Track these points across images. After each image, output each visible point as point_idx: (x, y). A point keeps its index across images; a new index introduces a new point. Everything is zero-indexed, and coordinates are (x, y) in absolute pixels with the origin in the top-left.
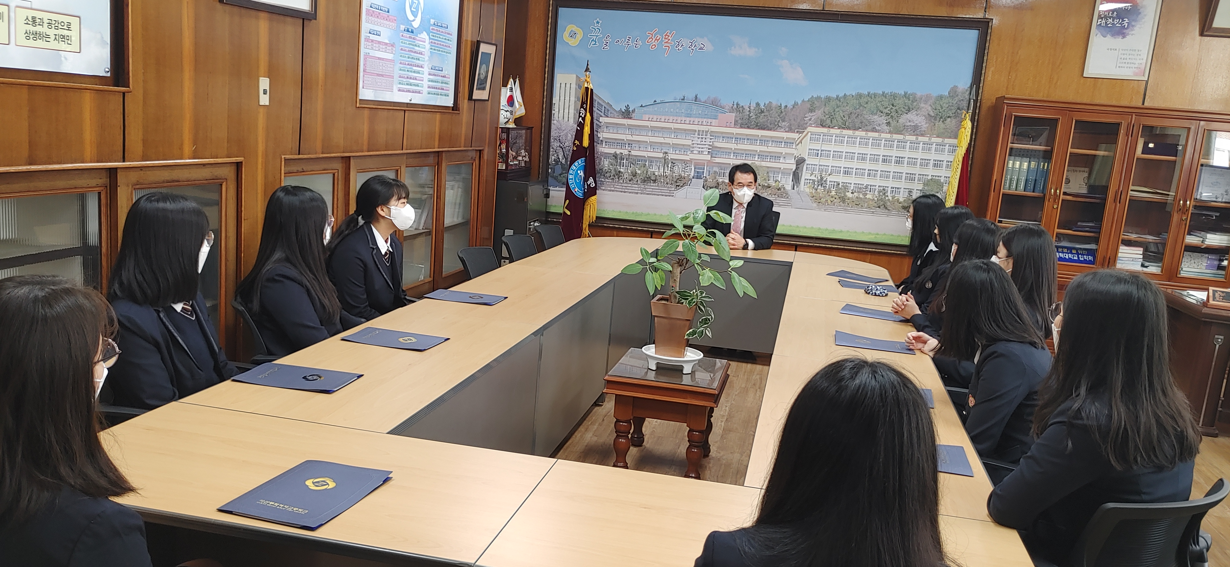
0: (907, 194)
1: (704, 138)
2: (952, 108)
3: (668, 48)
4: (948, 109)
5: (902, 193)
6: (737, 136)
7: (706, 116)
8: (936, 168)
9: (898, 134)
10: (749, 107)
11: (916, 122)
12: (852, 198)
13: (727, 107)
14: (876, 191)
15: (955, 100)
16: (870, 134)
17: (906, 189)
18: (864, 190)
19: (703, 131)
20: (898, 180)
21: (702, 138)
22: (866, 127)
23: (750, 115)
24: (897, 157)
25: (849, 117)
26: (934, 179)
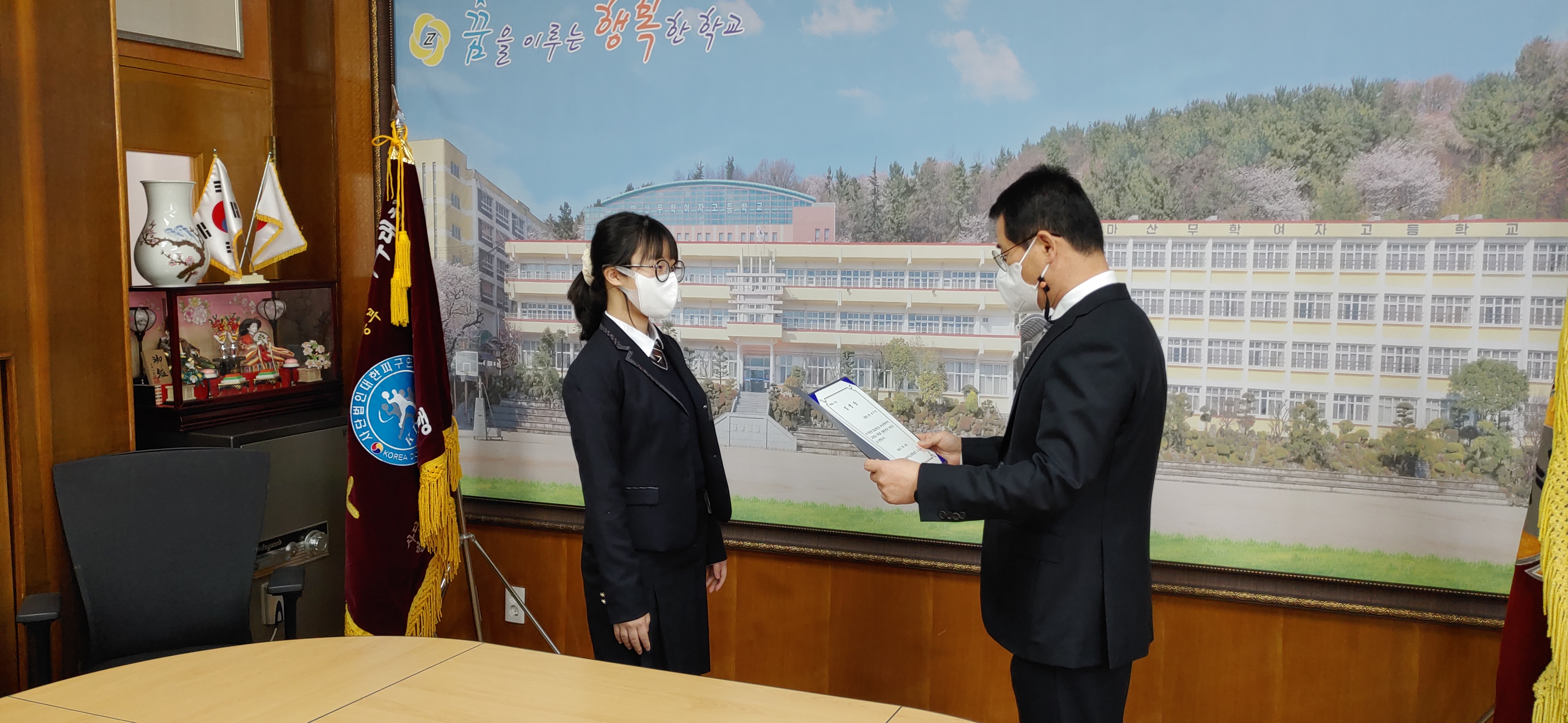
0: (1392, 417)
1: (761, 279)
2: (1538, 115)
3: (648, 40)
4: (1522, 119)
5: (1374, 412)
6: (848, 267)
7: (759, 218)
8: (1493, 324)
9: (1343, 220)
10: (874, 181)
11: (1406, 176)
12: (1205, 435)
13: (813, 187)
14: (1283, 410)
15: (1545, 87)
16: (1249, 229)
17: (1389, 398)
18: (1244, 408)
19: (756, 260)
20: (1357, 372)
21: (755, 279)
22: (1230, 208)
23: (878, 203)
24: (1348, 297)
25: (1173, 182)
26: (1491, 362)
